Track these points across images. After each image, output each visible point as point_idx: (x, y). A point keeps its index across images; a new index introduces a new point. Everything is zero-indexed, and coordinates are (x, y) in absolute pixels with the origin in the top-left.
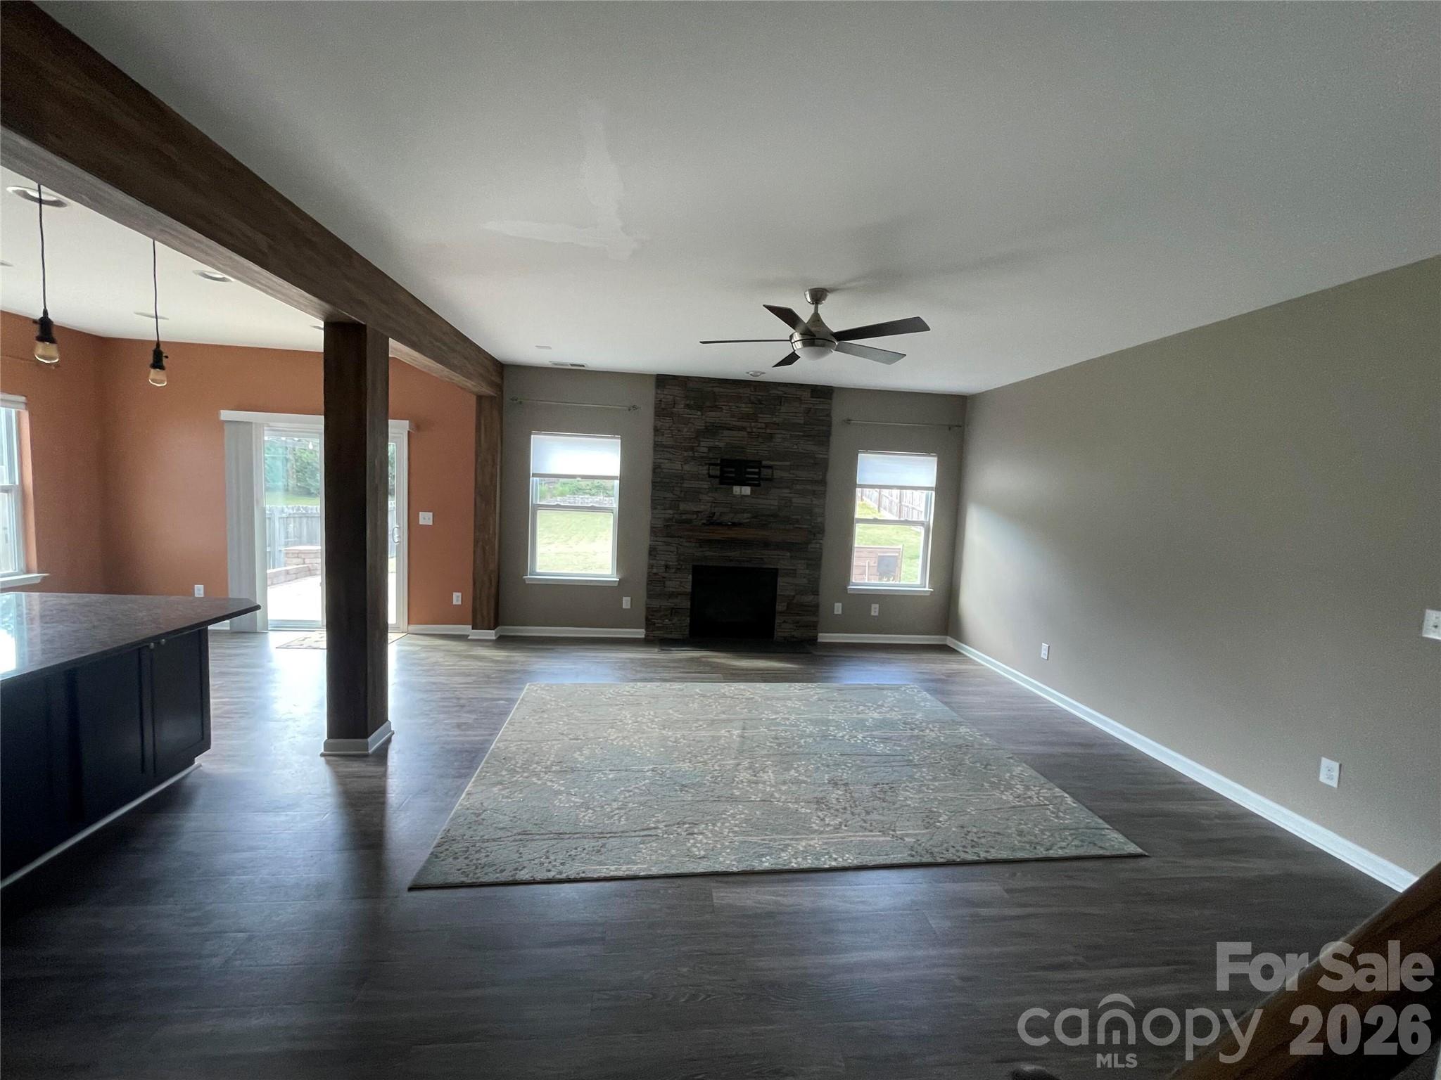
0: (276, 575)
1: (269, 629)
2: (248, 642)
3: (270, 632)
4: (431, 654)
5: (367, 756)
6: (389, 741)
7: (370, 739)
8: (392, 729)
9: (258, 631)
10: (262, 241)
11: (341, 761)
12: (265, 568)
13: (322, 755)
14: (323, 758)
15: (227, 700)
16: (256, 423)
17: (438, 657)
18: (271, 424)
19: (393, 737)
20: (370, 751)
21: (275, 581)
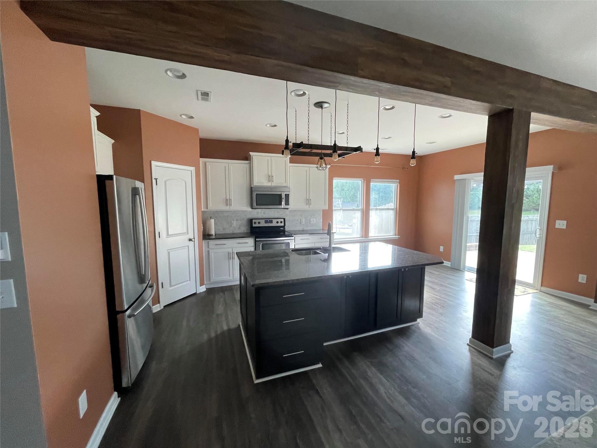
0: (471, 246)
1: (466, 270)
2: (455, 274)
3: (466, 271)
4: (553, 309)
5: (492, 358)
6: (508, 356)
7: (494, 350)
8: (512, 349)
9: (461, 270)
10: (447, 81)
11: (476, 353)
12: (466, 242)
13: (468, 345)
14: (468, 347)
15: (438, 297)
16: (468, 179)
17: (558, 313)
18: (475, 178)
19: (512, 355)
20: (495, 357)
21: (470, 249)
